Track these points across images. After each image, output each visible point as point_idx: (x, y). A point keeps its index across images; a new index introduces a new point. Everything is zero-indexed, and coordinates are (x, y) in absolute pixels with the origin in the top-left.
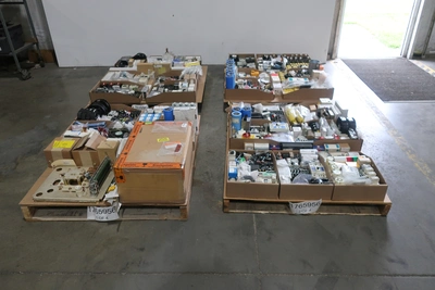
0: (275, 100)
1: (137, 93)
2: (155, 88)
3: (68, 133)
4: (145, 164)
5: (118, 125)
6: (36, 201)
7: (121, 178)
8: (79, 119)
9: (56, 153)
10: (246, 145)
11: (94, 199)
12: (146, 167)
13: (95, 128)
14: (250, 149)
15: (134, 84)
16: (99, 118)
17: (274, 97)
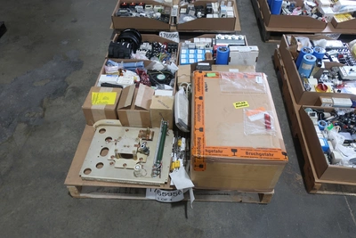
0: (327, 30)
1: (165, 16)
2: (183, 11)
3: (103, 78)
4: (234, 151)
5: (158, 65)
6: (84, 179)
7: (201, 166)
8: (111, 56)
9: (98, 111)
10: (324, 100)
11: (156, 180)
12: (238, 156)
13: (132, 69)
14: (328, 106)
15: (158, 4)
16: (133, 55)
17: (324, 25)
